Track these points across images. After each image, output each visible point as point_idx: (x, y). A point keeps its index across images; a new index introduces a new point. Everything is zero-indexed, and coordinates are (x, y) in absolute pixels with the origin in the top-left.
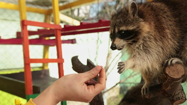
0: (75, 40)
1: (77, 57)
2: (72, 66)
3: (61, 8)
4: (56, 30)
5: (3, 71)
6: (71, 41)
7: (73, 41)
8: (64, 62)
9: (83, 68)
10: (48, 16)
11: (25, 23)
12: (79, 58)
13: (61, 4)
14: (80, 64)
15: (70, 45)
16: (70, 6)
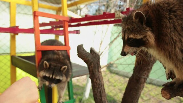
0: (79, 30)
1: (82, 45)
2: (77, 54)
3: (69, 6)
4: (64, 21)
5: (24, 53)
6: (76, 32)
7: (77, 32)
8: (70, 49)
9: (87, 55)
10: (59, 12)
11: (37, 14)
12: (83, 46)
13: (69, 3)
14: (85, 52)
15: (75, 35)
16: (75, 4)
